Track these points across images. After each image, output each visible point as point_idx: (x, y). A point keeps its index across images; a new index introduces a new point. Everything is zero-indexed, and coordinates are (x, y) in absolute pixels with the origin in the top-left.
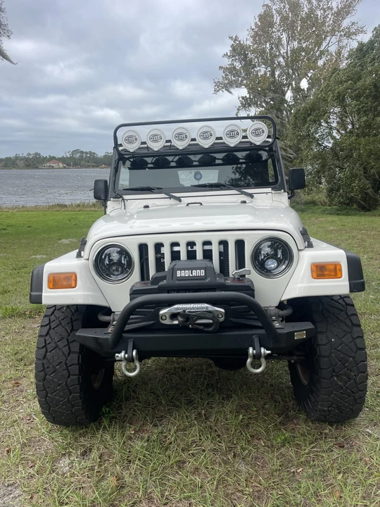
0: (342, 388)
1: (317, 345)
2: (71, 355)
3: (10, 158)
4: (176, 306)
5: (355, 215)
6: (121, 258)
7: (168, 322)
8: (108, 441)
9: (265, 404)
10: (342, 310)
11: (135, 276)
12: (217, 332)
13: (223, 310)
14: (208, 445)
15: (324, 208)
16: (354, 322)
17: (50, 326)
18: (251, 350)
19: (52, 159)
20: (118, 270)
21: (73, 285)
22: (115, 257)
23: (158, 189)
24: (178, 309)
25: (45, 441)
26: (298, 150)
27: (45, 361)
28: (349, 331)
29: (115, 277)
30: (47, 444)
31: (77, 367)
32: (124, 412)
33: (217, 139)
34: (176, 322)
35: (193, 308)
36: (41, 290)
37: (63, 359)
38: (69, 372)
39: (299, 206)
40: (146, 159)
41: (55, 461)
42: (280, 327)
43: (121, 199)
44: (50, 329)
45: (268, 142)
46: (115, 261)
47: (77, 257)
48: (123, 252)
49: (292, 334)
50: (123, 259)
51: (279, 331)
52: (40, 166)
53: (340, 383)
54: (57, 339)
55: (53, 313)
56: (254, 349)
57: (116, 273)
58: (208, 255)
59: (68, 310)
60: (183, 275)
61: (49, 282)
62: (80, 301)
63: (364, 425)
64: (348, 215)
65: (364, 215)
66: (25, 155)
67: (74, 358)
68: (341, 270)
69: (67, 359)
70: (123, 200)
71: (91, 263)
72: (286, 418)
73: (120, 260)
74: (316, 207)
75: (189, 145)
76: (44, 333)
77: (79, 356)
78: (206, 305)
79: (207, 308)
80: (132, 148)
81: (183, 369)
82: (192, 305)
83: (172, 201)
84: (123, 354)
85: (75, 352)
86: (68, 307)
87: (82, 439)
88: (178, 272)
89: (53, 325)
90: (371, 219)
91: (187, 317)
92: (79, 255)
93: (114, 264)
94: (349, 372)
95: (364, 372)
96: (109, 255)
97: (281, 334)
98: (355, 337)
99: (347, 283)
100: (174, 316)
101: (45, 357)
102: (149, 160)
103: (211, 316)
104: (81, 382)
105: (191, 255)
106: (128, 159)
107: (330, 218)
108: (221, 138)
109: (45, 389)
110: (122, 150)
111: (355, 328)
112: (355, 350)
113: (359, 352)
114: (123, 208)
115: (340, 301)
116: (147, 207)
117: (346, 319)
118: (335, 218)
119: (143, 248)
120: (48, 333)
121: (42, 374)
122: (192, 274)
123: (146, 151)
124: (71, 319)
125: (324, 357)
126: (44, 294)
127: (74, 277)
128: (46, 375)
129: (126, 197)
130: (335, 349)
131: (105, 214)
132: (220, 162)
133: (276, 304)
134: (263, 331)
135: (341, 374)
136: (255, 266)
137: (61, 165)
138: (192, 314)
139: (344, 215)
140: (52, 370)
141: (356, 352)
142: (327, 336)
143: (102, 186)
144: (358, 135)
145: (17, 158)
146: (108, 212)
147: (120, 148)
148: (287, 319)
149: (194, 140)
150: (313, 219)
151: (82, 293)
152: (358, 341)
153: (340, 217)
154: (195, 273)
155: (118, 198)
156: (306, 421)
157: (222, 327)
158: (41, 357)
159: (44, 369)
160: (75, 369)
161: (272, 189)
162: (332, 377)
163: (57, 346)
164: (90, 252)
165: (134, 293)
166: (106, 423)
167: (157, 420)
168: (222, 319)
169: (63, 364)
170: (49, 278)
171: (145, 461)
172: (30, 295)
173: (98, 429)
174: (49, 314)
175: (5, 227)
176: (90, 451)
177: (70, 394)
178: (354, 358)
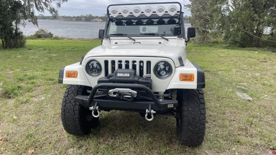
0: (192, 131)
1: (183, 111)
2: (76, 106)
3: (79, 16)
4: (116, 89)
5: (236, 49)
6: (97, 66)
7: (112, 95)
8: (91, 144)
9: (162, 135)
10: (196, 96)
11: (103, 74)
12: (133, 101)
13: (136, 92)
14: (132, 149)
15: (221, 45)
16: (201, 102)
17: (68, 93)
18: (147, 110)
19: (97, 17)
20: (96, 71)
21: (76, 77)
22: (95, 65)
23: (125, 35)
24: (117, 90)
25: (66, 140)
26: (211, 16)
27: (65, 108)
28: (198, 105)
29: (94, 74)
30: (67, 142)
31: (78, 111)
32: (101, 132)
33: (154, 12)
34: (115, 96)
35: (123, 90)
36: (63, 78)
37: (72, 107)
38: (74, 113)
39: (209, 44)
40: (122, 21)
41: (67, 149)
42: (162, 101)
43: (109, 39)
44: (68, 94)
45: (178, 14)
46: (95, 67)
47: (80, 64)
48: (98, 64)
49: (167, 105)
50: (98, 66)
51: (161, 103)
52: (92, 21)
53: (192, 129)
54: (70, 99)
55: (70, 87)
56: (148, 110)
57: (95, 73)
58: (134, 67)
59: (77, 87)
60: (120, 75)
61: (66, 74)
62: (80, 83)
63: (205, 149)
64: (233, 49)
65: (242, 50)
66: (85, 15)
67: (77, 107)
68: (194, 78)
69: (74, 107)
70: (110, 39)
71: (84, 68)
72: (170, 142)
73: (97, 67)
74: (218, 44)
75: (141, 15)
76: (66, 96)
77: (79, 107)
78: (129, 89)
79: (129, 91)
80: (115, 16)
81: (131, 116)
82: (123, 89)
83: (131, 41)
84: (93, 107)
85: (78, 105)
86: (77, 85)
87: (81, 141)
88: (118, 74)
89: (70, 93)
90: (243, 52)
91: (120, 94)
92: (81, 64)
93: (95, 68)
94: (196, 124)
95: (204, 125)
96: (92, 64)
97: (162, 105)
98: (201, 108)
99: (196, 84)
100: (115, 93)
101: (65, 106)
102: (124, 21)
103: (130, 94)
104: (79, 117)
105: (127, 67)
106: (114, 21)
107: (223, 50)
108: (155, 12)
109: (65, 119)
110: (111, 17)
111: (201, 105)
112: (199, 114)
113: (201, 116)
114: (109, 43)
115: (197, 92)
116: (116, 43)
117: (198, 100)
118: (226, 50)
119: (106, 62)
120: (67, 96)
121: (64, 113)
122: (124, 75)
123: (121, 18)
124: (78, 91)
125: (186, 116)
126: (64, 80)
127: (76, 73)
128: (65, 113)
129: (111, 38)
130: (191, 113)
131: (102, 44)
132: (156, 23)
133: (164, 91)
134: (153, 103)
135: (192, 125)
136: (155, 74)
137: (101, 20)
138: (122, 93)
139: (231, 49)
140: (68, 112)
141: (200, 115)
142: (188, 107)
143: (102, 32)
144: (241, 10)
145: (82, 16)
146: (103, 44)
147: (110, 16)
148: (166, 98)
149: (143, 12)
150: (215, 50)
151: (80, 80)
152: (202, 110)
153: (229, 50)
154: (125, 75)
155: (108, 38)
156: (179, 144)
157: (135, 99)
158: (64, 106)
159: (65, 111)
160: (77, 112)
161: (178, 37)
162: (188, 125)
163: (70, 102)
164: (85, 62)
165: (99, 82)
166: (91, 136)
167: (114, 136)
168: (135, 96)
169: (72, 109)
170: (66, 73)
171: (103, 153)
172: (59, 79)
173: (88, 138)
174: (69, 88)
175: (74, 48)
176: (83, 147)
177: (75, 122)
178: (199, 118)
